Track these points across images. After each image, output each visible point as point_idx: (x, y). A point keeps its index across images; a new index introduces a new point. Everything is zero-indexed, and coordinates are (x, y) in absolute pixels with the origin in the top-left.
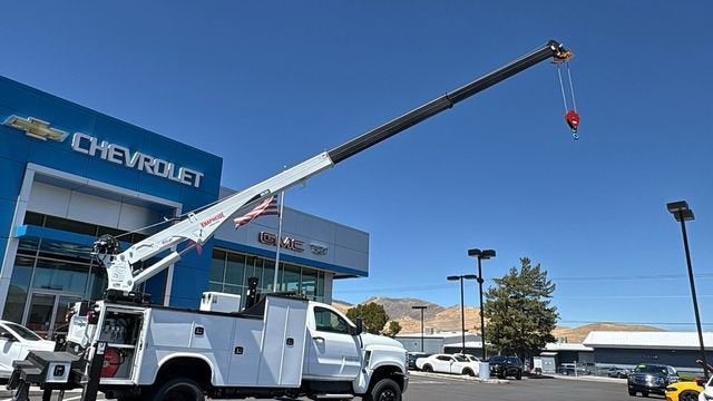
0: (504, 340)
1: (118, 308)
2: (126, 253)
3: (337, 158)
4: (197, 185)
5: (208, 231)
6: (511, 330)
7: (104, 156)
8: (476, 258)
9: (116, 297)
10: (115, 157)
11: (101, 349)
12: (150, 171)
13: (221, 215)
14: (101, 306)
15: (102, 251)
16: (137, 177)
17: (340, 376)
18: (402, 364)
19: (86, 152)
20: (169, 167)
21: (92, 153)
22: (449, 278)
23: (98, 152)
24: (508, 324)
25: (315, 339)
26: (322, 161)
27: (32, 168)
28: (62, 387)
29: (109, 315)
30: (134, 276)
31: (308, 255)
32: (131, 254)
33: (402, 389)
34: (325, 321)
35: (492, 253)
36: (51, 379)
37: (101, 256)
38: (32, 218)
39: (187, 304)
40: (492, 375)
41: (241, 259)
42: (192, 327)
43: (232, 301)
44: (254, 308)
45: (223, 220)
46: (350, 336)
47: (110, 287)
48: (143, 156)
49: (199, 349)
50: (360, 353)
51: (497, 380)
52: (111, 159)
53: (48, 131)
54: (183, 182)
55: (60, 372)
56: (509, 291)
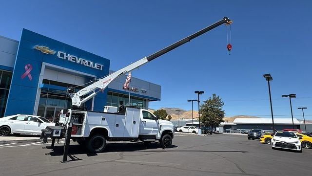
0: (207, 122)
1: (76, 112)
2: (78, 93)
3: (150, 59)
4: (101, 69)
5: (106, 85)
6: (209, 118)
7: (69, 60)
8: (197, 94)
9: (75, 108)
10: (73, 60)
11: (71, 125)
12: (85, 65)
13: (110, 80)
14: (70, 111)
15: (70, 92)
16: (80, 67)
17: (151, 134)
18: (172, 130)
19: (63, 58)
20: (92, 63)
21: (65, 58)
22: (188, 101)
23: (67, 58)
24: (207, 116)
25: (143, 121)
26: (144, 60)
27: (44, 64)
28: (58, 138)
29: (73, 114)
30: (81, 101)
31: (140, 93)
32: (80, 93)
33: (172, 138)
34: (146, 115)
35: (203, 92)
36: (55, 135)
37: (69, 94)
38: (45, 81)
39: (99, 110)
40: (202, 133)
41: (117, 95)
42: (101, 117)
43: (114, 109)
44: (122, 111)
45: (110, 81)
46: (155, 120)
47: (73, 104)
48: (82, 59)
49: (104, 125)
50: (158, 126)
51: (204, 135)
52: (71, 60)
53: (49, 51)
54: (96, 68)
55: (57, 133)
56: (208, 105)
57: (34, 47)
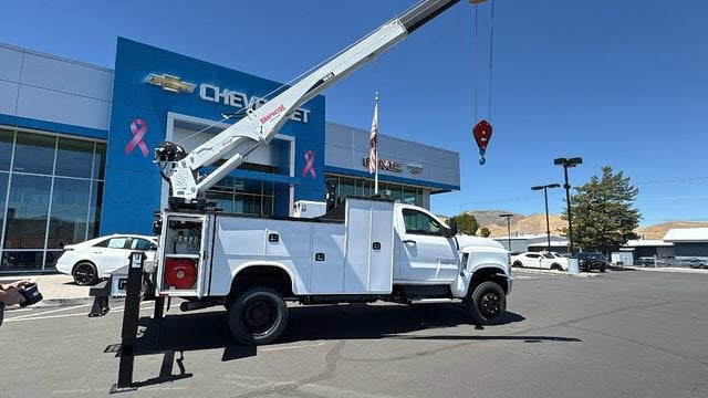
0: (587, 239)
1: (184, 217)
2: (187, 159)
4: (305, 120)
5: (269, 127)
6: (592, 230)
7: (226, 102)
8: (562, 167)
9: (177, 204)
10: (236, 101)
13: (282, 108)
15: (163, 159)
17: (436, 280)
18: (505, 267)
19: (211, 99)
21: (217, 100)
22: (533, 189)
23: (222, 99)
24: (588, 225)
25: (405, 242)
26: (393, 30)
27: (172, 116)
29: (173, 224)
30: (197, 182)
31: (406, 175)
32: (192, 160)
35: (579, 161)
36: (116, 293)
37: (163, 163)
41: (351, 182)
42: (266, 233)
43: (319, 208)
44: (335, 214)
45: (284, 112)
46: (445, 239)
47: (175, 195)
48: (258, 100)
49: (276, 256)
50: (456, 255)
51: (586, 274)
52: (233, 104)
53: (178, 84)
55: (124, 285)
56: (590, 197)
57: (148, 79)
